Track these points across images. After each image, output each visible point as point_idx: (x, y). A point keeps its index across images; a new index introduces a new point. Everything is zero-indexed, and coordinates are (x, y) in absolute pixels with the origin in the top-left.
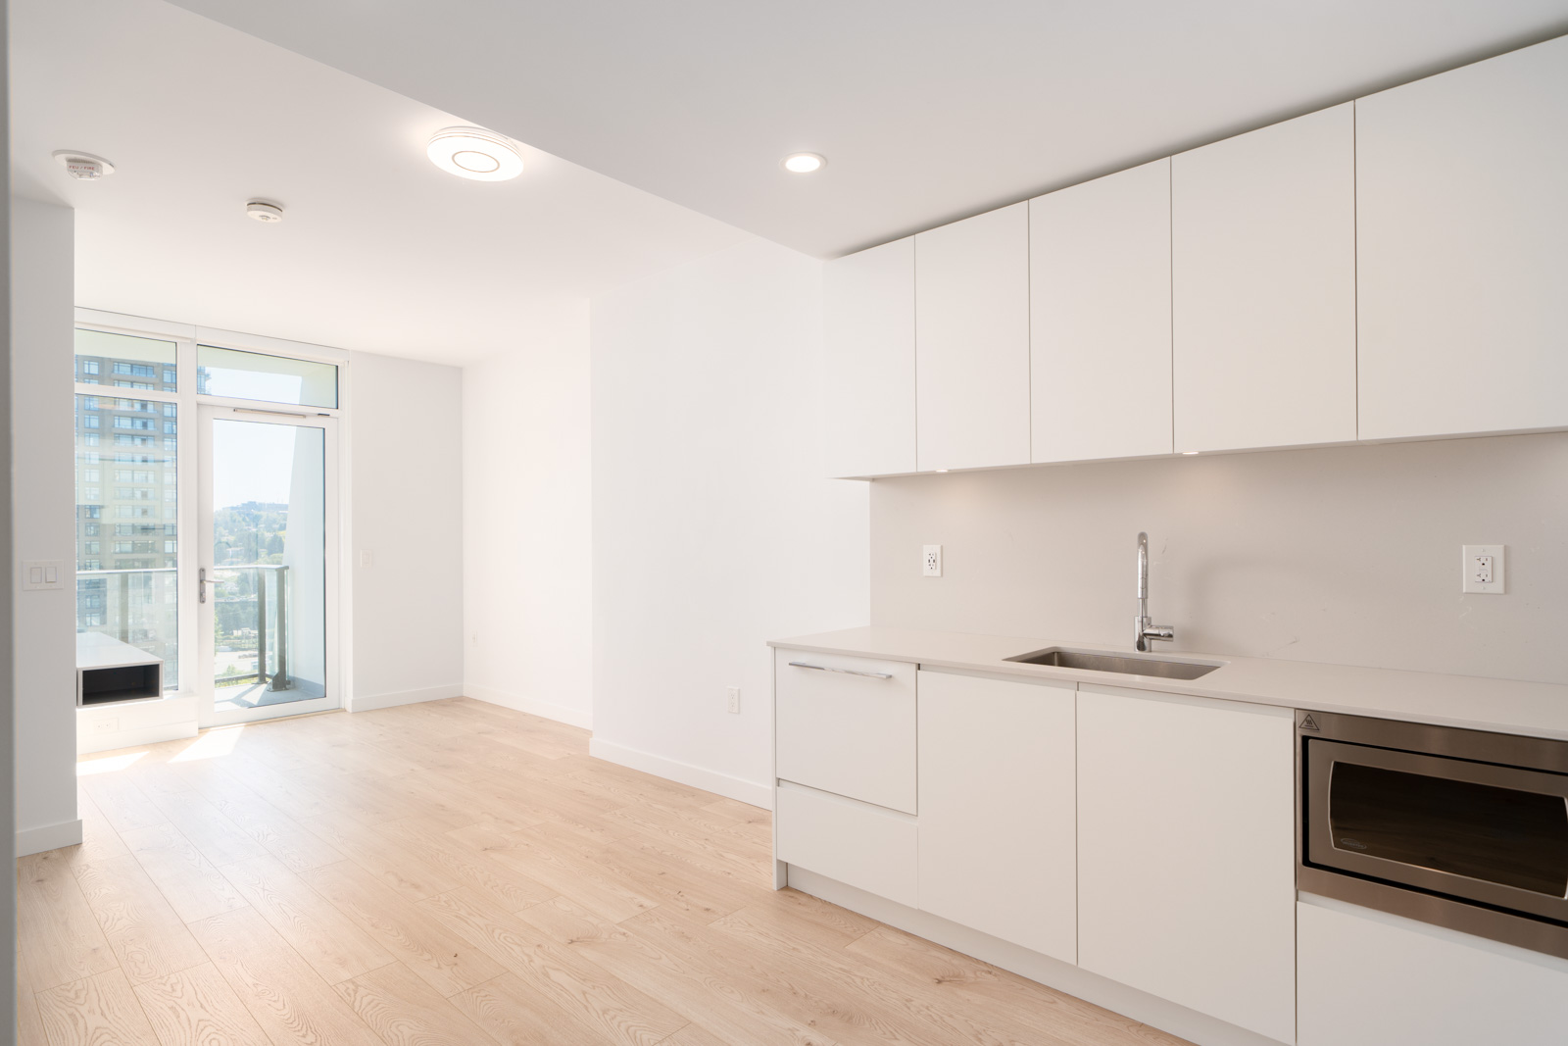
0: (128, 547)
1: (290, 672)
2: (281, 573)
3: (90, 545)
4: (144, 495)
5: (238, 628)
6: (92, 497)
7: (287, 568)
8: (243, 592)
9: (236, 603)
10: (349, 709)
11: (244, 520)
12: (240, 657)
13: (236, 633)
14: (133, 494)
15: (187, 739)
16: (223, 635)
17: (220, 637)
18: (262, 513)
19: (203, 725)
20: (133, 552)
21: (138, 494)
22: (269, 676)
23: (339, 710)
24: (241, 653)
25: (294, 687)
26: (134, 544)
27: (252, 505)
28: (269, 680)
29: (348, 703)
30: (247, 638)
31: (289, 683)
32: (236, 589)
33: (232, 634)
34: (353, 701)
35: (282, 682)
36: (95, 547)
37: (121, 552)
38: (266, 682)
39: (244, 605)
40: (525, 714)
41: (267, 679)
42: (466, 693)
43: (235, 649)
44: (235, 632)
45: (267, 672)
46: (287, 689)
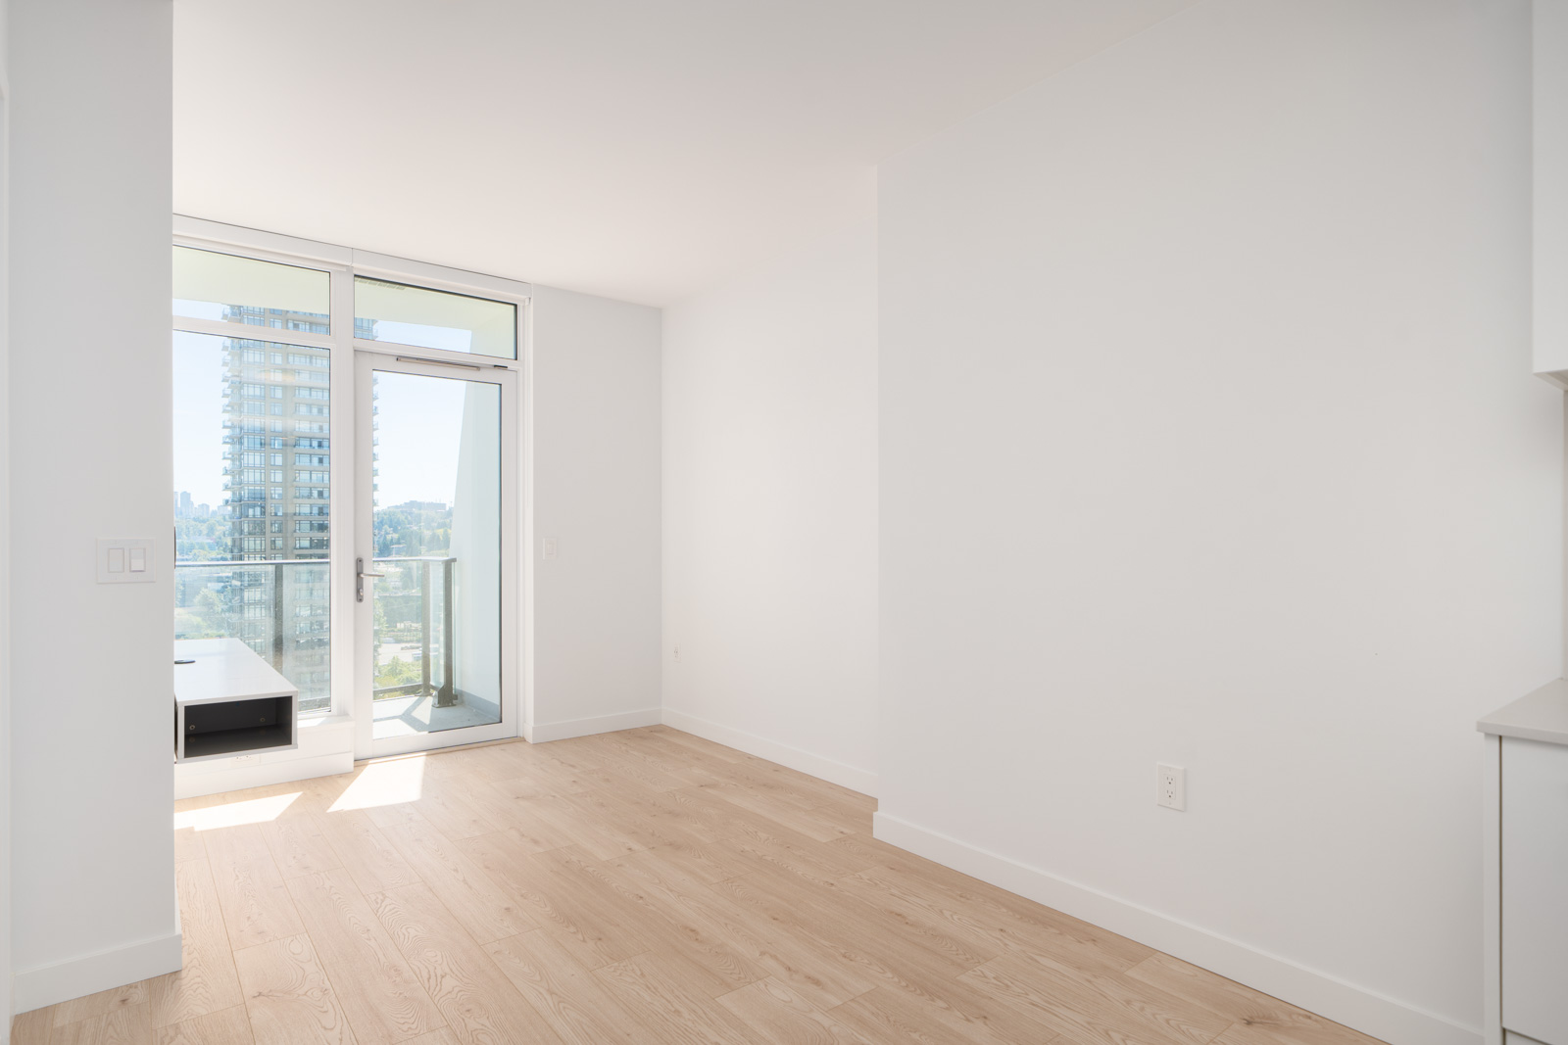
0: (306, 543)
1: (457, 685)
2: (448, 565)
3: (274, 541)
4: (321, 494)
5: (401, 621)
6: (277, 497)
7: (454, 560)
8: (405, 587)
9: (398, 597)
10: (530, 739)
11: (406, 518)
12: (402, 649)
13: (400, 626)
14: (311, 493)
15: (341, 775)
16: (387, 627)
17: (385, 629)
18: (422, 512)
19: (359, 756)
20: (311, 547)
21: (315, 494)
22: (434, 688)
23: (518, 739)
24: (404, 645)
25: (462, 703)
26: (311, 540)
27: (412, 504)
28: (435, 693)
29: (528, 729)
30: (409, 631)
31: (456, 697)
32: (399, 584)
33: (396, 627)
34: (534, 728)
35: (448, 697)
36: (279, 543)
37: (301, 548)
38: (431, 695)
39: (407, 599)
40: (750, 757)
41: (431, 691)
42: (665, 721)
43: (398, 641)
44: (398, 625)
45: (432, 683)
46: (453, 705)
